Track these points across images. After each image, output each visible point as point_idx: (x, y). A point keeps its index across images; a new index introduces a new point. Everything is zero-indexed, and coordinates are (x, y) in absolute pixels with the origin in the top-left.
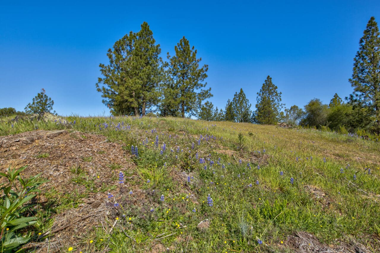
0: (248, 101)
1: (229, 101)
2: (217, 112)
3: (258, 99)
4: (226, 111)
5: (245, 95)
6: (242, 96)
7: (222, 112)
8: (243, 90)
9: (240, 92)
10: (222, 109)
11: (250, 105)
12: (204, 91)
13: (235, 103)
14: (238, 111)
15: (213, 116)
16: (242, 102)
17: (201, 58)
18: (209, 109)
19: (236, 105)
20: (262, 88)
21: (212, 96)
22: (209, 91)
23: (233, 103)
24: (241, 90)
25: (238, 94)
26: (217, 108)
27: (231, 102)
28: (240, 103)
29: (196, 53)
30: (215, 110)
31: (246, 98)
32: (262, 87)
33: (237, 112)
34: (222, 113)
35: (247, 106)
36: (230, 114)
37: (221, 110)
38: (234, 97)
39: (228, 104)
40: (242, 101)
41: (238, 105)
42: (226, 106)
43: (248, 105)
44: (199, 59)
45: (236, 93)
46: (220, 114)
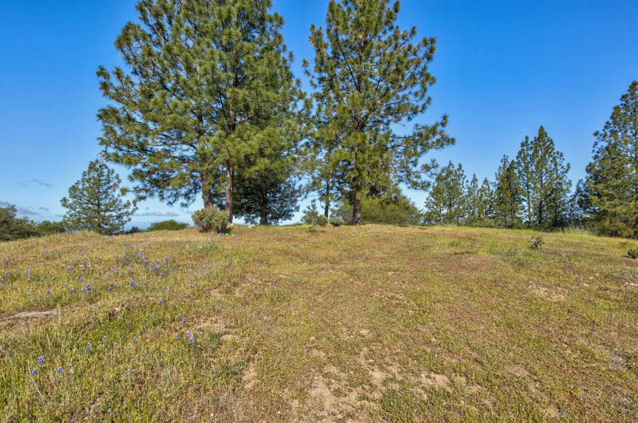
0: (561, 155)
1: (504, 160)
2: (474, 186)
3: (596, 149)
4: (497, 182)
5: (552, 143)
6: (544, 145)
7: (488, 185)
8: (546, 130)
9: (537, 136)
10: (487, 179)
11: (565, 167)
12: (423, 127)
13: (523, 164)
14: (530, 183)
15: (464, 195)
16: (542, 161)
17: (414, 28)
18: (456, 180)
19: (526, 168)
20: (612, 118)
21: (452, 141)
22: (440, 128)
23: (519, 163)
24: (541, 129)
25: (533, 140)
26: (474, 176)
27: (510, 161)
28: (538, 162)
29: (396, 10)
30: (470, 180)
31: (555, 151)
32: (610, 115)
33: (528, 186)
34: (487, 187)
35: (559, 168)
36: (509, 191)
37: (486, 181)
38: (520, 149)
39: (502, 166)
40: (543, 157)
41: (533, 168)
42: (497, 171)
43: (563, 167)
44: (409, 31)
45: (527, 138)
46: (482, 190)
